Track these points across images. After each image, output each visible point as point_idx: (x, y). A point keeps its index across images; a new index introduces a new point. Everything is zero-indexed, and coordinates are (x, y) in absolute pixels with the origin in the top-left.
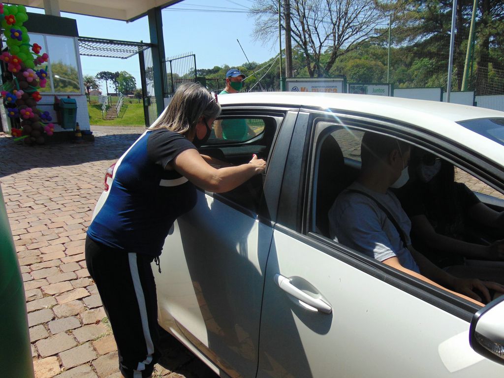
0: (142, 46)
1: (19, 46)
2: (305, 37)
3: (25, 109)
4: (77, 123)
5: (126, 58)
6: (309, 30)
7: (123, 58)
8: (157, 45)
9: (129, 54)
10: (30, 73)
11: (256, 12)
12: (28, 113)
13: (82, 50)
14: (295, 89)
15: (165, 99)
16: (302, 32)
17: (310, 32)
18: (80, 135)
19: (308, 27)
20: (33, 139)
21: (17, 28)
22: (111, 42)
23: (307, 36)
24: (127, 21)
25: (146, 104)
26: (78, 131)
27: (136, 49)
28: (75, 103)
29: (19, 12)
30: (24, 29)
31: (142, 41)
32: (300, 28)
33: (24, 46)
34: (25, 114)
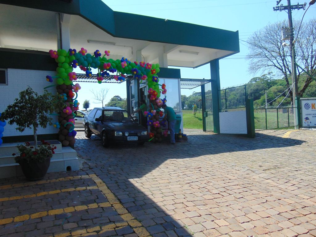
0: (204, 81)
1: (154, 86)
2: (285, 70)
3: (155, 122)
4: (180, 129)
5: (192, 89)
6: (287, 65)
7: (190, 89)
8: (215, 80)
9: (196, 86)
10: (159, 101)
11: (250, 57)
12: (157, 125)
13: (181, 86)
14: (307, 105)
15: (220, 113)
16: (283, 67)
17: (288, 67)
18: (181, 136)
19: (286, 63)
20: (157, 139)
21: (155, 76)
22: (191, 80)
23: (287, 70)
24: (194, 68)
25: (205, 116)
26: (180, 134)
27: (200, 83)
28: (181, 117)
29: (156, 67)
30: (157, 76)
31: (204, 79)
32: (282, 65)
33: (157, 86)
34: (155, 125)
